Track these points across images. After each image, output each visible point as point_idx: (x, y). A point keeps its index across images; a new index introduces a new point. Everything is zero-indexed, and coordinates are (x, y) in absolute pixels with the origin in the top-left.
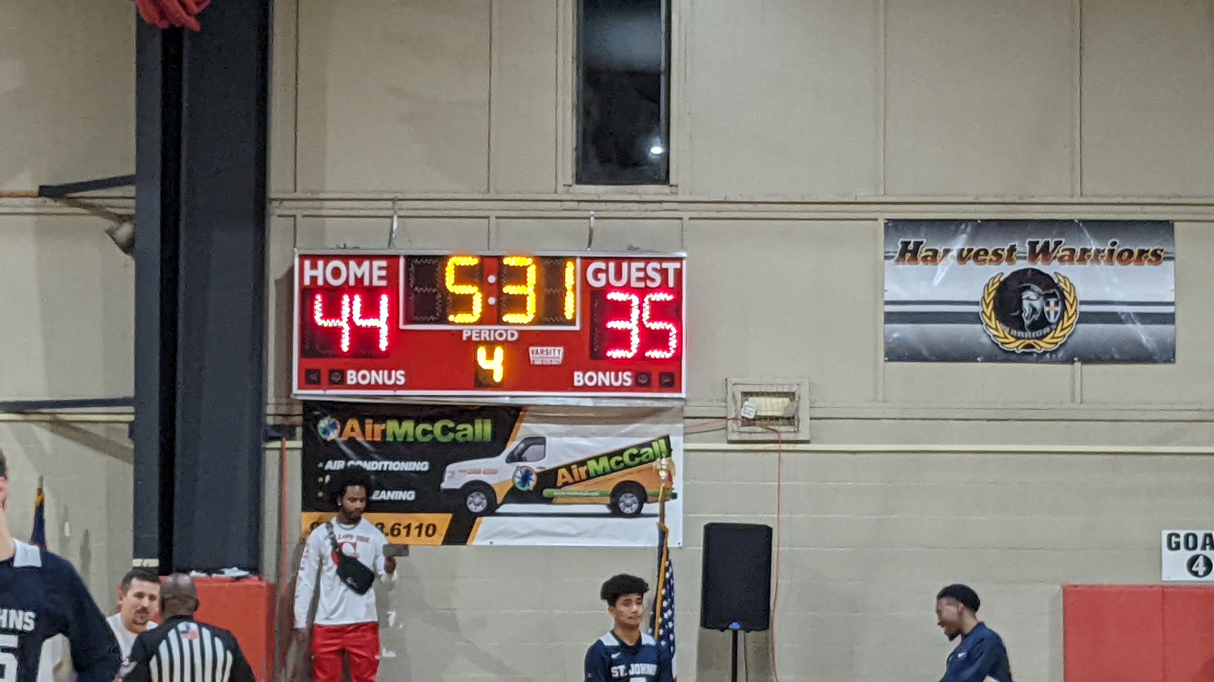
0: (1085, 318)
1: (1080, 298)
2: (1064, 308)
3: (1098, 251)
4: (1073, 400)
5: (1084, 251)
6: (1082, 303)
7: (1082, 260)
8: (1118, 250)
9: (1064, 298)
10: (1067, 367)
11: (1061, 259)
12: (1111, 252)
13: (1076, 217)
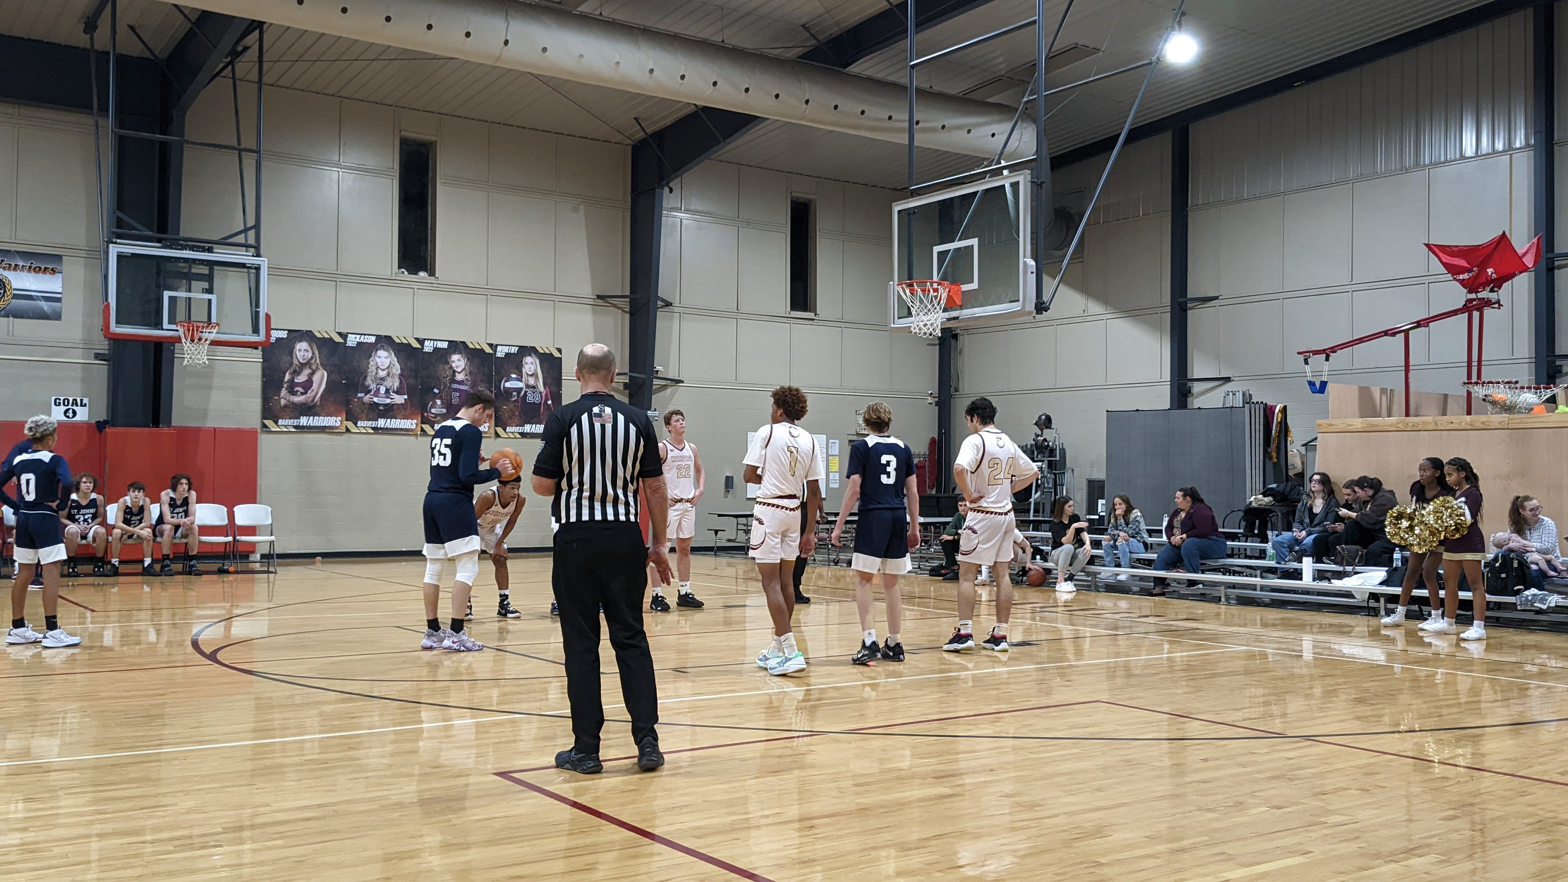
0: (15, 297)
1: (14, 287)
2: (5, 291)
3: (23, 266)
4: (8, 335)
5: (16, 265)
6: (15, 289)
7: (15, 269)
8: (33, 266)
9: (5, 287)
10: (6, 319)
11: (4, 268)
12: (30, 267)
13: (13, 249)
